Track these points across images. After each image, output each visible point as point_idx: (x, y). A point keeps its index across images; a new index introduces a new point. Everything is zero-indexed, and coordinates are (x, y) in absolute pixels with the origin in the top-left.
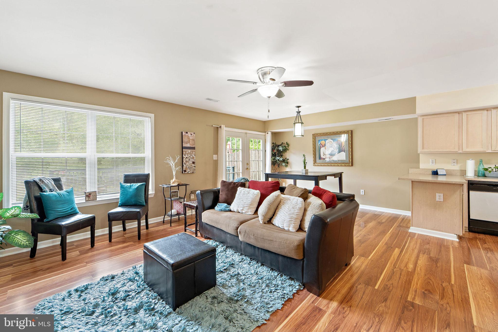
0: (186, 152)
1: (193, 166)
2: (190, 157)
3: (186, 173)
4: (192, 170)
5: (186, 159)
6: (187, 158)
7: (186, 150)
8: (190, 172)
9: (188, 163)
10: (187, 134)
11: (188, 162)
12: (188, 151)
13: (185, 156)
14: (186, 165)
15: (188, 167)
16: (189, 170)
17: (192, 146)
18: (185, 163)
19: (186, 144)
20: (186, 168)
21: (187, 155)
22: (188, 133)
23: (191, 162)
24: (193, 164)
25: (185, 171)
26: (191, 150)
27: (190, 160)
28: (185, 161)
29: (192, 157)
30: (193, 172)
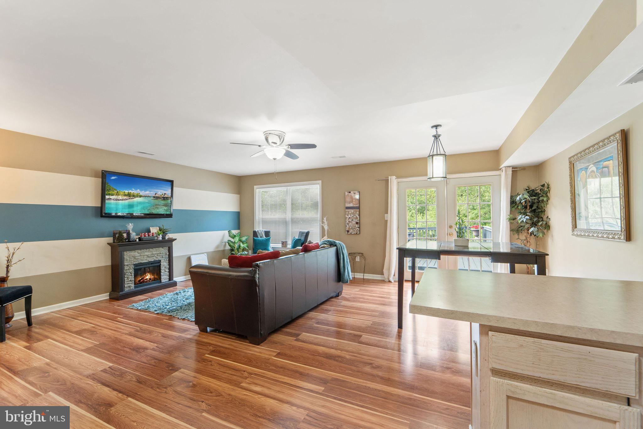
0: (349, 212)
1: (356, 226)
2: (353, 217)
3: (349, 233)
4: (355, 231)
5: (348, 219)
6: (350, 218)
7: (349, 210)
8: (353, 233)
9: (351, 224)
10: (350, 194)
11: (351, 222)
12: (351, 211)
13: (347, 217)
14: (348, 225)
15: (351, 227)
16: (352, 231)
17: (355, 206)
18: (347, 224)
19: (349, 205)
20: (349, 228)
21: (350, 215)
22: (351, 192)
23: (355, 223)
24: (356, 225)
25: (348, 231)
26: (354, 210)
27: (353, 220)
28: (347, 221)
29: (355, 217)
30: (356, 233)
